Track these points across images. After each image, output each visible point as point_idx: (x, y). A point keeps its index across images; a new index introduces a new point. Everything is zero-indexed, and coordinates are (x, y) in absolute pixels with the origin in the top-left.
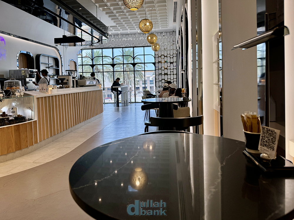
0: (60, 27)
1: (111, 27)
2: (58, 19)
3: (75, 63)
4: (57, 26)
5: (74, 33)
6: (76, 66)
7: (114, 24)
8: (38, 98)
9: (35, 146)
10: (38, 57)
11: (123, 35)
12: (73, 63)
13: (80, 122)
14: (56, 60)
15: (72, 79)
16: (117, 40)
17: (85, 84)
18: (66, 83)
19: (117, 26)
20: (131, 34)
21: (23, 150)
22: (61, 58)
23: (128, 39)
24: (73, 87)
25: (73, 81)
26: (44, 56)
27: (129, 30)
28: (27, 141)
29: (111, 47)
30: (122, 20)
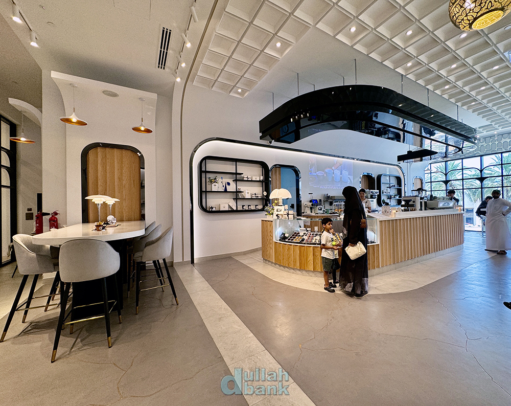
0: (404, 143)
1: (480, 128)
3: (421, 180)
5: (421, 145)
6: (422, 183)
7: (487, 123)
8: (381, 222)
10: (379, 177)
11: (502, 135)
12: (419, 182)
14: (399, 180)
15: (420, 201)
16: (490, 144)
17: (438, 206)
18: (413, 206)
19: (493, 123)
22: (404, 176)
24: (421, 209)
25: (421, 203)
26: (385, 175)
29: (479, 155)
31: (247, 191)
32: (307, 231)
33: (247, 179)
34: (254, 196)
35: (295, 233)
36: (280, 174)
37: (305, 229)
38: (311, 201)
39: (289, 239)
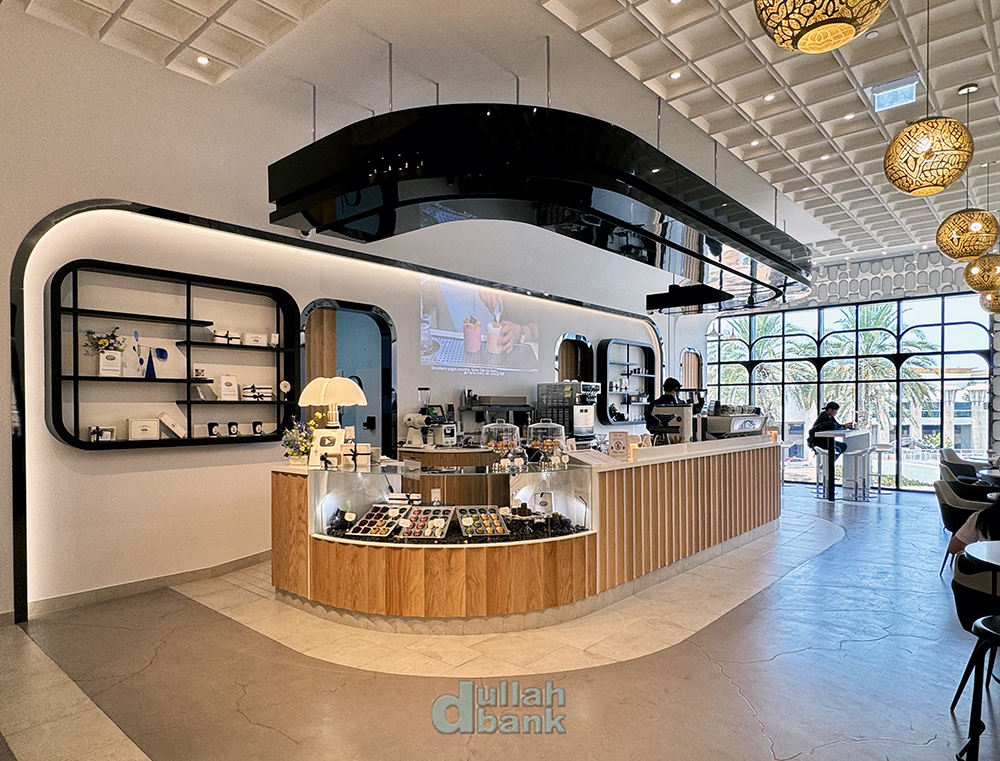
0: (662, 268)
1: (819, 244)
2: (658, 245)
3: (699, 358)
4: (654, 265)
5: (701, 277)
6: (700, 365)
7: (834, 235)
8: (602, 474)
9: (590, 600)
10: (603, 347)
11: (860, 263)
12: (694, 361)
13: (709, 546)
14: (648, 354)
15: (692, 416)
16: (837, 281)
17: (730, 430)
18: (676, 430)
19: (843, 238)
20: (893, 258)
21: (561, 608)
22: (661, 345)
23: (879, 275)
24: (694, 439)
25: (695, 420)
26: (618, 343)
27: (886, 247)
28: (571, 587)
29: (816, 305)
30: (862, 220)
31: (224, 380)
32: (411, 502)
33: (225, 341)
34: (249, 393)
35: (377, 509)
36: (333, 328)
37: (404, 496)
38: (423, 411)
39: (357, 530)
